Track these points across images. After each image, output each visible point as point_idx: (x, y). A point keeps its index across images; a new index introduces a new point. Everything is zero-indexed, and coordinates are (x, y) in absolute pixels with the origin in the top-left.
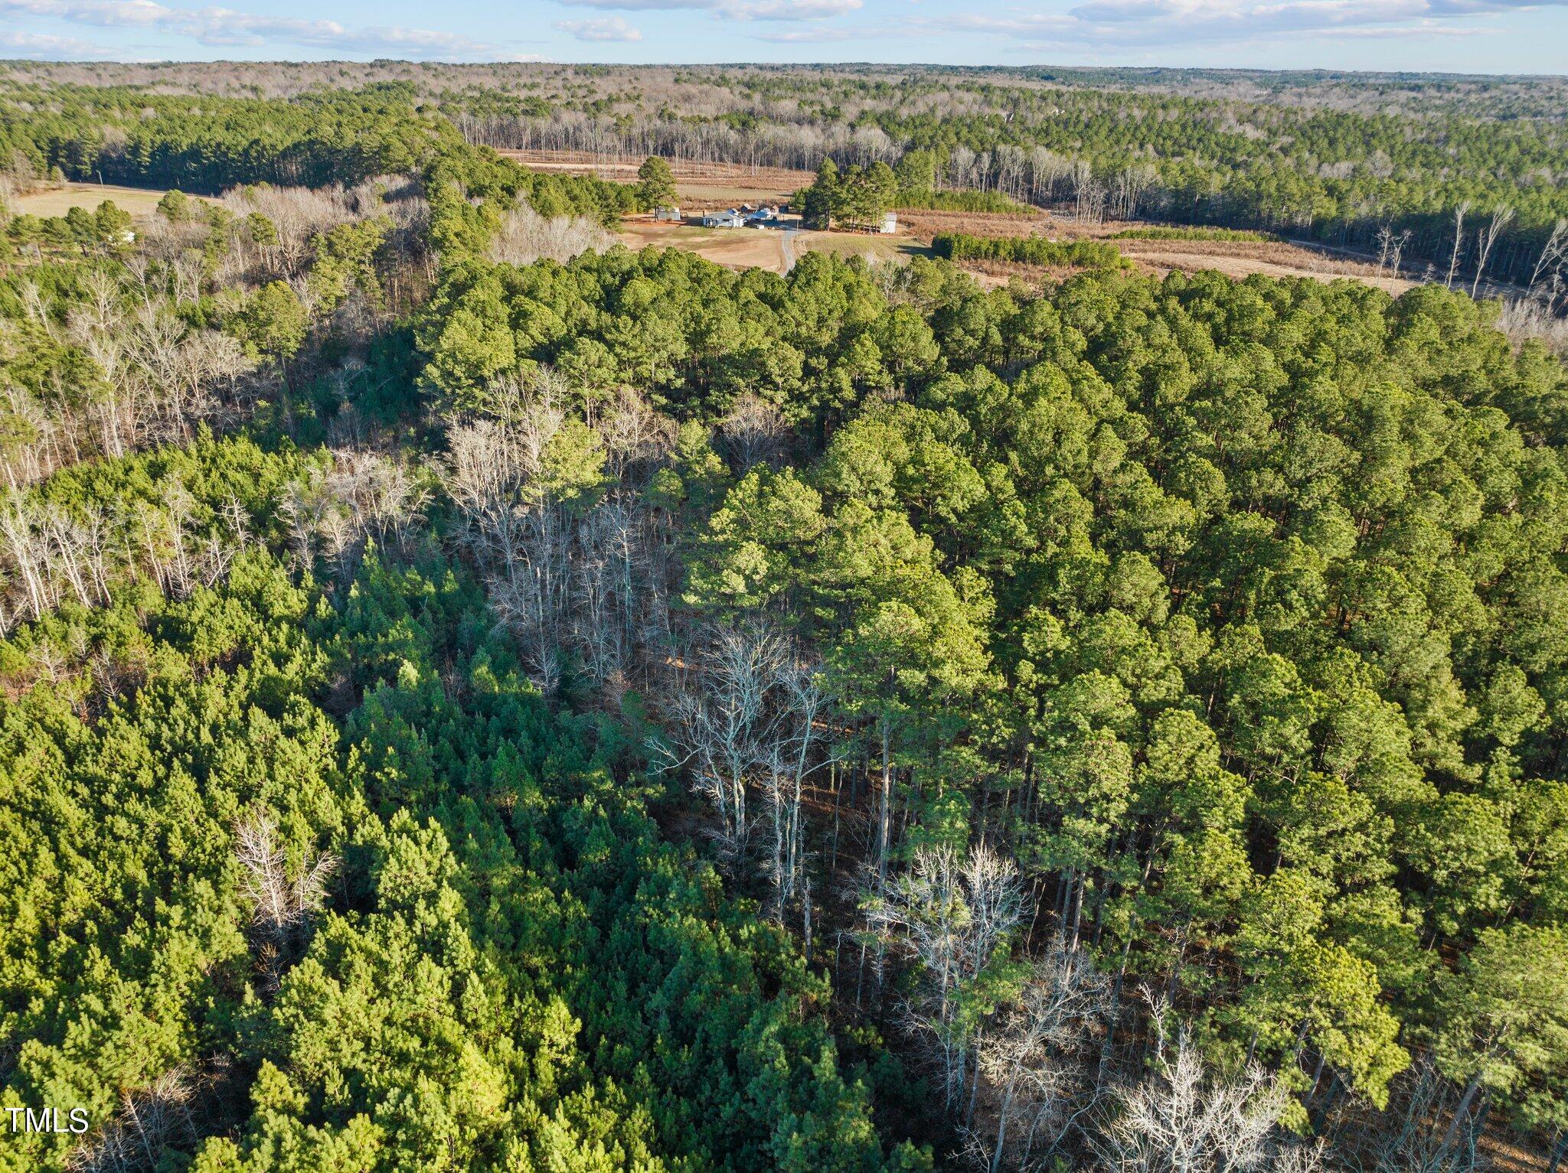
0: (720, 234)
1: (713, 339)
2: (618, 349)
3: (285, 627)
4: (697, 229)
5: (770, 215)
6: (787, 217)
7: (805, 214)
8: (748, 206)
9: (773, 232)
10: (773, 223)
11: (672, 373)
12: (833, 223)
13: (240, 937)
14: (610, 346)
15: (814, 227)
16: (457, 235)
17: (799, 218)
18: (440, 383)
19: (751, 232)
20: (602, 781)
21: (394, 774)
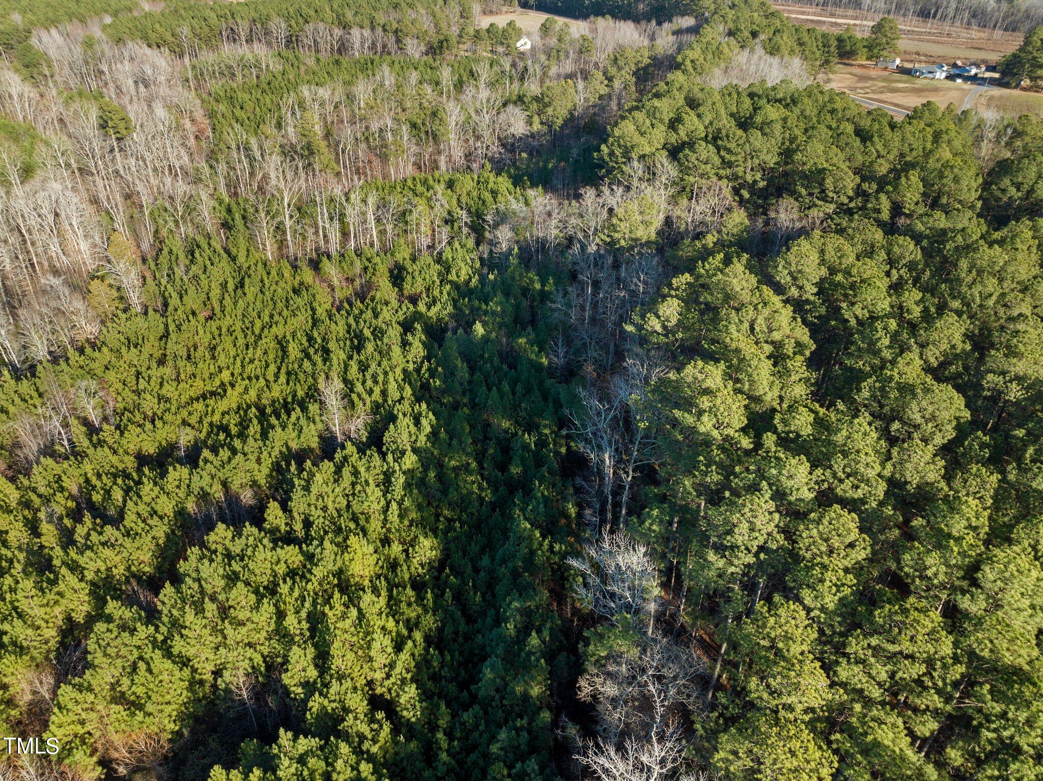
0: (920, 82)
1: (798, 157)
2: (723, 153)
3: (448, 287)
4: (905, 77)
5: (974, 71)
6: (988, 75)
7: (1003, 73)
8: (959, 63)
9: (968, 86)
10: (974, 79)
11: (758, 176)
12: (1026, 82)
13: (317, 439)
14: (718, 149)
15: (1007, 85)
16: (692, 61)
17: (997, 75)
18: (607, 158)
19: (950, 83)
20: (545, 426)
21: (438, 383)
